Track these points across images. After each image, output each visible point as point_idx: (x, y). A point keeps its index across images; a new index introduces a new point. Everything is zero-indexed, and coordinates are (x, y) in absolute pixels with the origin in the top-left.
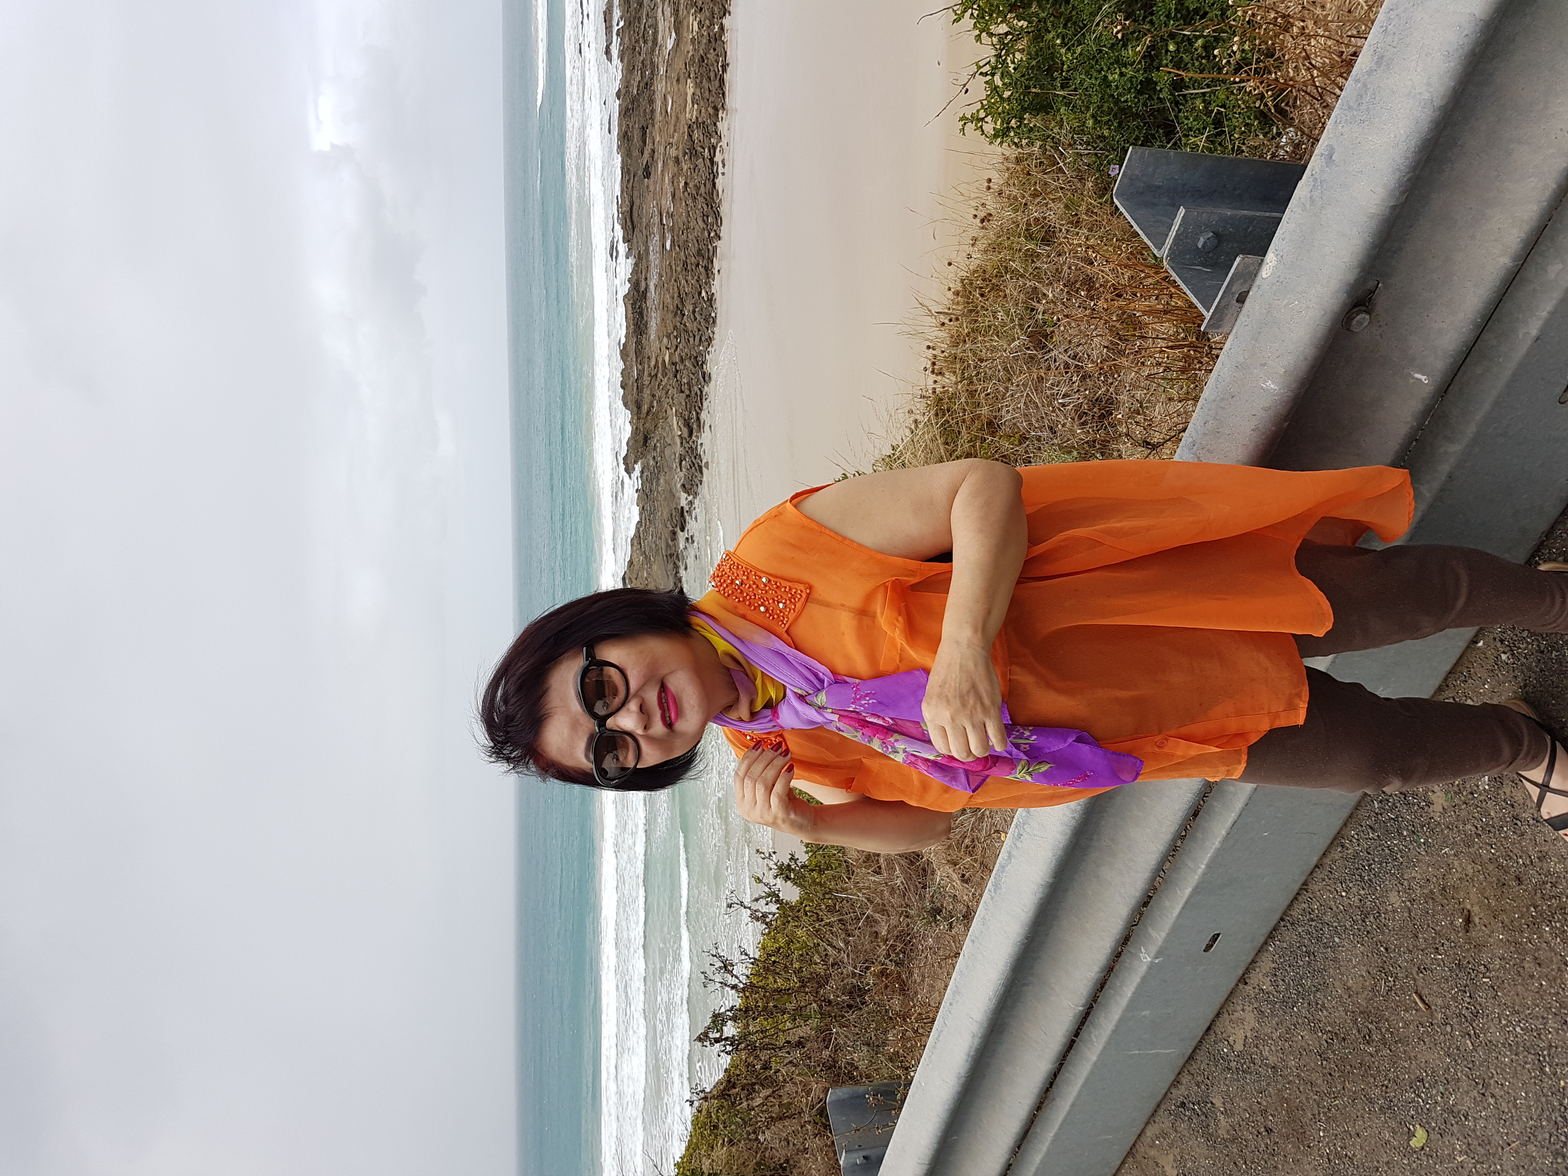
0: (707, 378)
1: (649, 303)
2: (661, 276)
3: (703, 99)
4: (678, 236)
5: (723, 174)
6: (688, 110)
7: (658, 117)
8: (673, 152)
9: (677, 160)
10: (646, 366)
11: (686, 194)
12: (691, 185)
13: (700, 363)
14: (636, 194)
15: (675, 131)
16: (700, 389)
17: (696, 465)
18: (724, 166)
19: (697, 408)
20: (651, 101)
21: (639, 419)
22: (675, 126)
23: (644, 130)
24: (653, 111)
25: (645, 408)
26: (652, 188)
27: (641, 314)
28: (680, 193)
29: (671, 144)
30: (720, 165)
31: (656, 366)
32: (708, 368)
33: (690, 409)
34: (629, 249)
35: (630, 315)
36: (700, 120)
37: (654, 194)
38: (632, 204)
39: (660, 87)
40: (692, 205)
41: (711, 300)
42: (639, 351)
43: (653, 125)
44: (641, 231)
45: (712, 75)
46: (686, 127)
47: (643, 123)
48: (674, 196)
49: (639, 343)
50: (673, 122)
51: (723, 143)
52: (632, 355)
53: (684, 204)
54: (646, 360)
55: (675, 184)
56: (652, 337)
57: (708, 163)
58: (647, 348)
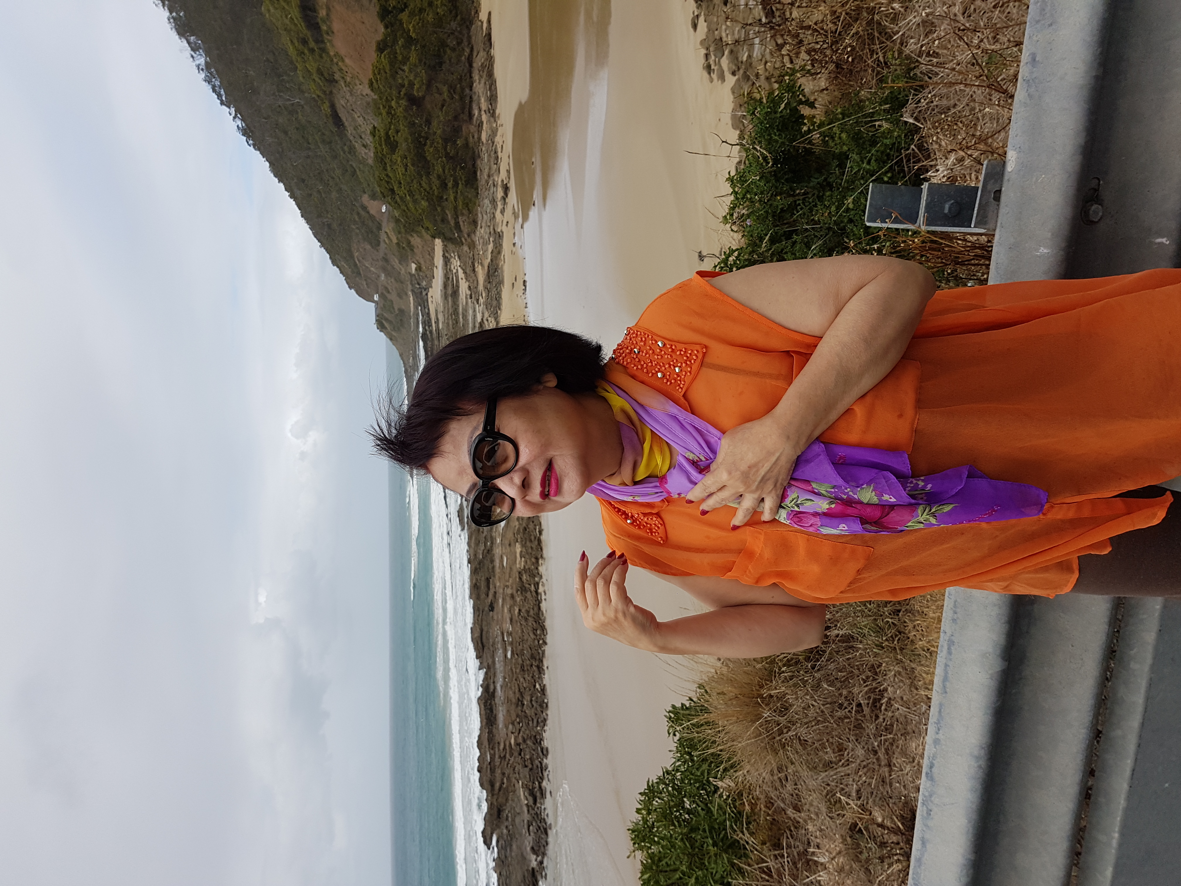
0: (545, 752)
1: (497, 700)
2: (505, 678)
3: (527, 553)
4: (516, 648)
5: (545, 600)
6: (518, 562)
7: (497, 570)
8: (509, 591)
9: (512, 596)
10: (497, 750)
11: (520, 617)
12: (523, 611)
13: (538, 741)
14: (484, 623)
15: (510, 577)
16: (540, 762)
17: (542, 828)
18: (545, 594)
19: (539, 778)
20: (492, 561)
21: (493, 795)
22: (510, 574)
23: (488, 580)
24: (493, 567)
25: (497, 785)
26: (495, 618)
27: (491, 710)
28: (516, 617)
29: (507, 586)
30: (543, 594)
31: (504, 748)
32: (546, 743)
33: (534, 780)
34: (481, 663)
35: (483, 712)
36: (527, 567)
37: (497, 621)
38: (482, 631)
39: (497, 551)
40: (525, 624)
41: (543, 690)
42: (491, 740)
43: (494, 576)
44: (489, 648)
45: (533, 538)
46: (517, 574)
47: (487, 575)
48: (511, 620)
49: (490, 732)
50: (508, 571)
51: (544, 580)
52: (486, 743)
53: (519, 624)
54: (497, 744)
55: (512, 611)
56: (500, 726)
57: (534, 594)
58: (497, 735)
